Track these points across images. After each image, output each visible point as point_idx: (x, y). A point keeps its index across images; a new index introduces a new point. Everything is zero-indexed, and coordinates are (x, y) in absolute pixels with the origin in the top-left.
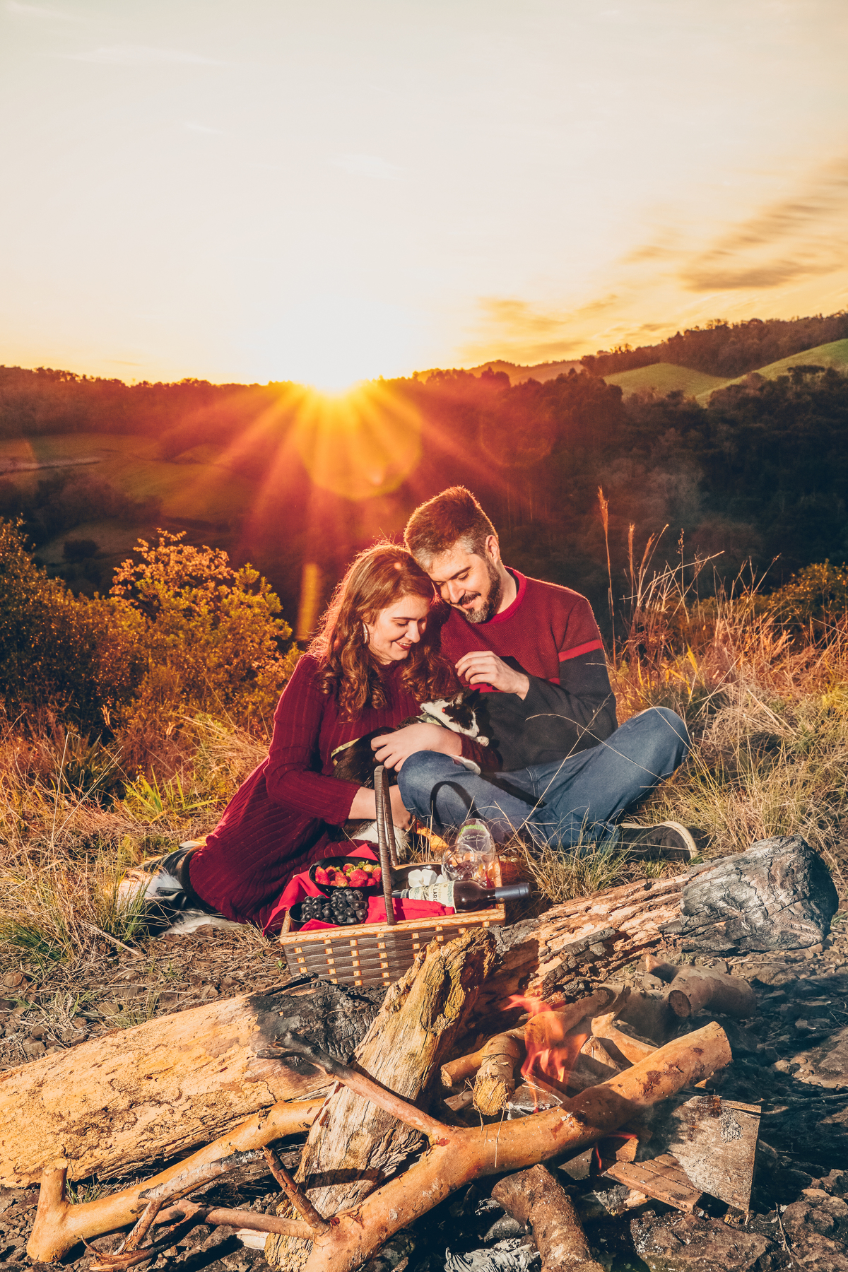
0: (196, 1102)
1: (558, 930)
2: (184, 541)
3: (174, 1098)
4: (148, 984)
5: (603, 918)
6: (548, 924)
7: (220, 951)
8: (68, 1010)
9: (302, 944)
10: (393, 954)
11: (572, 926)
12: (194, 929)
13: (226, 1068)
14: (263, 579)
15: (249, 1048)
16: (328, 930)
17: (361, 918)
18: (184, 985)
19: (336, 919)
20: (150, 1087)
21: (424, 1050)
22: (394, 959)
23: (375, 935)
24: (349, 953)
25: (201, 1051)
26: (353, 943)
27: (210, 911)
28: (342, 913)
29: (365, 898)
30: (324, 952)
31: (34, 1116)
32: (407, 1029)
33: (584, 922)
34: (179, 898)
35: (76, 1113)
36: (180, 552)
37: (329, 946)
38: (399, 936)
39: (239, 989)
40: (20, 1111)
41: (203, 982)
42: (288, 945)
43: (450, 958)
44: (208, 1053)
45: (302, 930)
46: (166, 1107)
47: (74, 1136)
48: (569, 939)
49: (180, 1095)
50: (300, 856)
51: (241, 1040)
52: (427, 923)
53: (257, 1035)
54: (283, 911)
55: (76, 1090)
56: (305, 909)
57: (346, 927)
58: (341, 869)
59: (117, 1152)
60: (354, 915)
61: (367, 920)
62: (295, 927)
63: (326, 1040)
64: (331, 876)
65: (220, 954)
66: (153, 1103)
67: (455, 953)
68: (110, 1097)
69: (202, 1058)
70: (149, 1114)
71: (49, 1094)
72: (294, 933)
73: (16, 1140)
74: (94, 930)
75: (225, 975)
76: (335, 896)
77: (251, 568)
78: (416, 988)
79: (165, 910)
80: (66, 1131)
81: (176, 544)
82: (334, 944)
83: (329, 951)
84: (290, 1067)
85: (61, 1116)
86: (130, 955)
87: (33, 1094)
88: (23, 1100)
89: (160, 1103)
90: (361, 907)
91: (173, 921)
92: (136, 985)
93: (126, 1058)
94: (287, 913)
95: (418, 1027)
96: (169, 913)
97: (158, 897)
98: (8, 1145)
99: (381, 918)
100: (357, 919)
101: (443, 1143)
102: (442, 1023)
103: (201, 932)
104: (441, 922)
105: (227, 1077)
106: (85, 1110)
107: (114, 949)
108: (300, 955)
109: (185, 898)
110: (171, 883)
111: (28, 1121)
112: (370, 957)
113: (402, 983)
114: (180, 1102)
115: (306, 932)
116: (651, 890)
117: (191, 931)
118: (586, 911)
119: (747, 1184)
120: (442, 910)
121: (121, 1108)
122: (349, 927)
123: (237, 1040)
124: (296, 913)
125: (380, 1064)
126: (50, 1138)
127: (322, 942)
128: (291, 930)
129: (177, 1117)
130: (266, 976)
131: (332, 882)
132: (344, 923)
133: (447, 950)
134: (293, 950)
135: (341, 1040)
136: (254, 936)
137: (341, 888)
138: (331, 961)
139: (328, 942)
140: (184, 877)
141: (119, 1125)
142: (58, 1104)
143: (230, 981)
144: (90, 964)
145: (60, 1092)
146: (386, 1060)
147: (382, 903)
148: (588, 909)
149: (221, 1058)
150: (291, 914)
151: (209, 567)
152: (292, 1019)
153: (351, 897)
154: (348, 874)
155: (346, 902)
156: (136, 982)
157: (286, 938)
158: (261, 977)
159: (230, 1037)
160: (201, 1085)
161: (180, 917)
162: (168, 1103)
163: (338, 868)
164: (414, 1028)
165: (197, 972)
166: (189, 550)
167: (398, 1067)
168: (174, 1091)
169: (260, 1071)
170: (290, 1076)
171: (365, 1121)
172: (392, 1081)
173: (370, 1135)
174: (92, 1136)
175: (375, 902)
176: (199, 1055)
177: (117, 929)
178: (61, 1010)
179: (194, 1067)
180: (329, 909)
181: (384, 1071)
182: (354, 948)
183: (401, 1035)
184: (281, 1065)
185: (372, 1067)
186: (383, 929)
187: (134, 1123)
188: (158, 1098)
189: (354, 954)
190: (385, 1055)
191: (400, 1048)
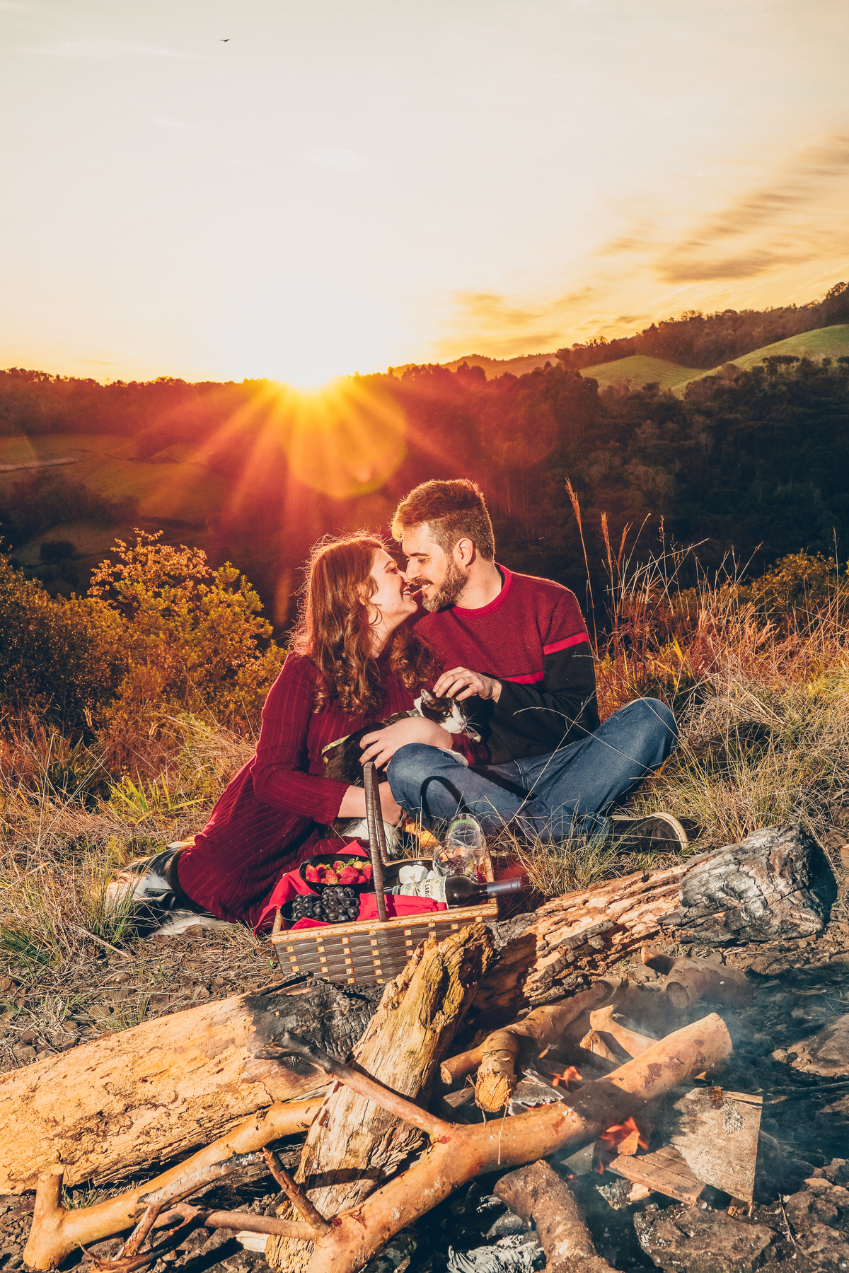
0: (192, 1105)
1: (556, 923)
2: (161, 540)
3: (170, 1101)
4: (138, 985)
5: (602, 911)
6: (546, 918)
7: (210, 951)
8: (58, 1014)
9: (293, 943)
10: (386, 950)
11: (570, 919)
12: (183, 930)
13: (222, 1069)
14: (243, 577)
15: (245, 1049)
16: (320, 928)
17: (352, 916)
18: (175, 986)
19: (327, 917)
20: (145, 1091)
21: (423, 1047)
22: (387, 956)
23: (367, 933)
24: (341, 951)
25: (196, 1053)
26: (345, 941)
27: (198, 910)
28: (333, 911)
29: (357, 895)
30: (316, 950)
31: (28, 1122)
32: (406, 1026)
33: (582, 915)
34: (168, 898)
35: (71, 1118)
36: (158, 552)
37: (321, 944)
38: (391, 933)
39: (230, 989)
40: (13, 1117)
41: (194, 983)
42: (280, 944)
43: (449, 954)
44: (203, 1054)
45: (295, 929)
46: (162, 1109)
47: (69, 1141)
48: (567, 932)
49: (176, 1097)
50: (290, 853)
51: (237, 1041)
52: (419, 919)
53: (253, 1036)
54: (274, 910)
55: (70, 1094)
56: (296, 907)
57: (337, 925)
58: (331, 866)
59: (113, 1156)
60: (345, 913)
61: (358, 919)
62: (287, 926)
63: (323, 1039)
64: (321, 874)
65: (210, 954)
66: (149, 1106)
67: (453, 950)
68: (105, 1101)
69: (198, 1059)
70: (145, 1118)
71: (41, 1100)
72: (285, 932)
73: (10, 1146)
74: (83, 932)
75: (216, 976)
76: (326, 893)
77: (231, 567)
78: (414, 985)
79: (154, 911)
80: (60, 1136)
81: (153, 543)
82: (326, 942)
83: (321, 949)
84: (286, 1067)
85: (55, 1121)
86: (119, 957)
87: (27, 1099)
88: (16, 1106)
89: (155, 1106)
90: (353, 904)
91: (162, 921)
92: (126, 987)
93: (120, 1062)
94: (278, 911)
95: (417, 1024)
96: (158, 914)
97: (147, 898)
99: (373, 915)
100: (349, 916)
101: (444, 1140)
102: (441, 1020)
103: (190, 932)
104: (434, 918)
105: (223, 1079)
106: (79, 1114)
107: (102, 952)
108: (292, 954)
109: (174, 899)
110: (159, 884)
111: (22, 1127)
112: (362, 954)
113: (400, 980)
114: (176, 1104)
115: (298, 931)
116: (649, 882)
117: (180, 932)
118: (584, 904)
119: (750, 1175)
120: (434, 906)
121: (116, 1112)
122: (340, 925)
123: (233, 1041)
124: (287, 911)
125: (379, 1062)
126: (45, 1144)
127: (314, 940)
128: (282, 929)
129: (173, 1119)
130: (257, 976)
131: (323, 880)
132: (336, 921)
133: (445, 947)
134: (284, 949)
135: (338, 1038)
136: (244, 936)
137: (332, 886)
138: (323, 960)
139: (320, 940)
140: (173, 877)
141: (114, 1129)
142: (52, 1109)
143: (222, 981)
144: (80, 967)
145: (54, 1097)
146: (386, 1058)
147: (374, 900)
148: (585, 902)
149: (217, 1059)
150: (283, 913)
151: (187, 566)
152: (288, 1018)
153: (342, 894)
154: (338, 872)
155: (338, 899)
156: (126, 984)
157: (278, 937)
158: (253, 976)
159: (226, 1037)
160: (197, 1087)
161: (169, 917)
162: (165, 1106)
163: (328, 866)
164: (413, 1025)
165: (188, 972)
166: (166, 549)
167: (397, 1065)
168: (170, 1094)
169: (256, 1072)
170: (287, 1076)
171: (365, 1120)
172: (392, 1079)
173: (370, 1134)
174: (87, 1141)
175: (366, 899)
176: (194, 1057)
177: (106, 931)
178: (51, 1013)
179: (189, 1069)
180: (321, 907)
181: (383, 1069)
182: (347, 946)
183: (400, 1033)
184: (278, 1065)
185: (372, 1066)
186: (375, 926)
187: (130, 1127)
188: (153, 1101)
189: (347, 951)
190: (384, 1053)
191: (399, 1046)
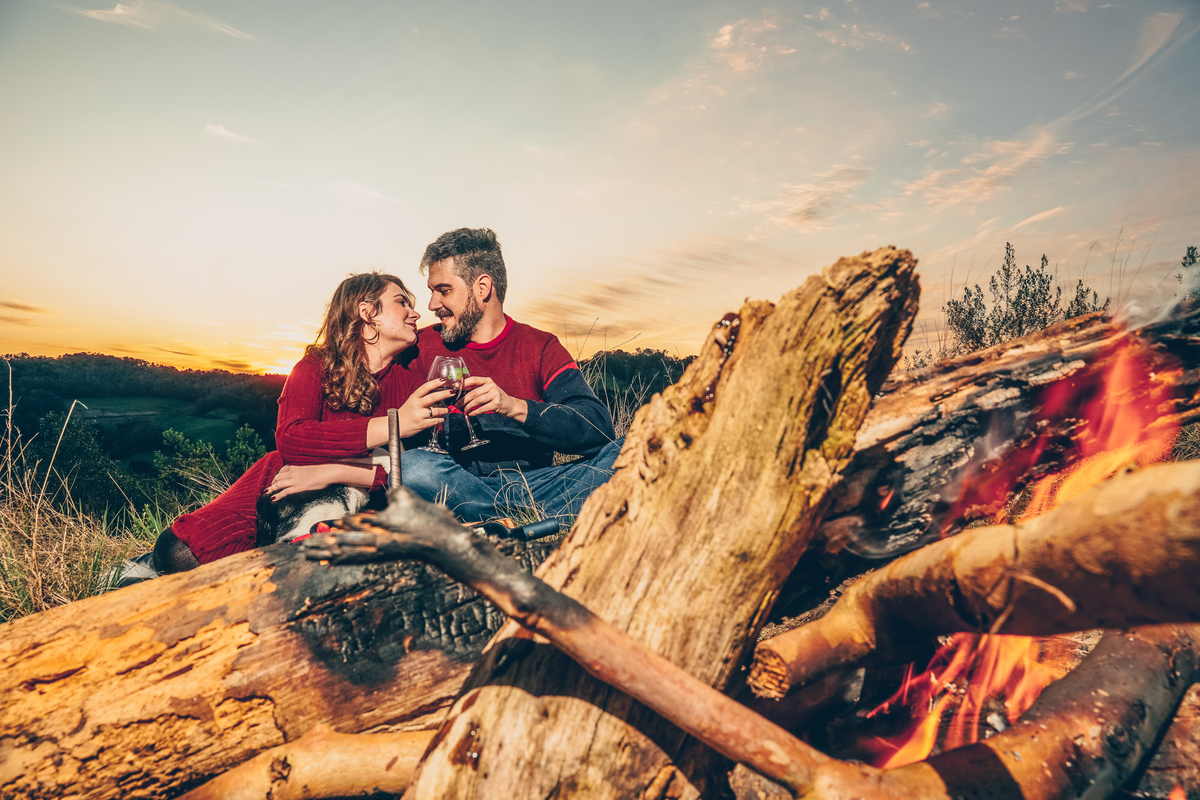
0: (112, 741)
3: (67, 729)
13: (190, 668)
15: (245, 627)
20: (23, 709)
25: (143, 634)
32: (734, 482)
44: (157, 636)
46: (47, 748)
49: (83, 722)
51: (232, 613)
53: (266, 601)
66: (23, 739)
67: (861, 286)
69: (143, 647)
70: (10, 765)
84: (330, 666)
89: (34, 740)
95: (770, 474)
105: (188, 686)
113: (675, 397)
114: (78, 738)
123: (222, 611)
125: (641, 587)
129: (68, 773)
146: (664, 572)
149: (181, 647)
160: (129, 704)
162: (53, 740)
164: (754, 476)
167: (698, 593)
168: (71, 714)
169: (261, 674)
170: (326, 686)
171: (597, 747)
172: (681, 630)
173: (608, 786)
176: (136, 642)
179: (123, 665)
181: (655, 604)
183: (712, 503)
184: (311, 661)
185: (619, 597)
188: (34, 729)
190: (658, 561)
191: (707, 538)
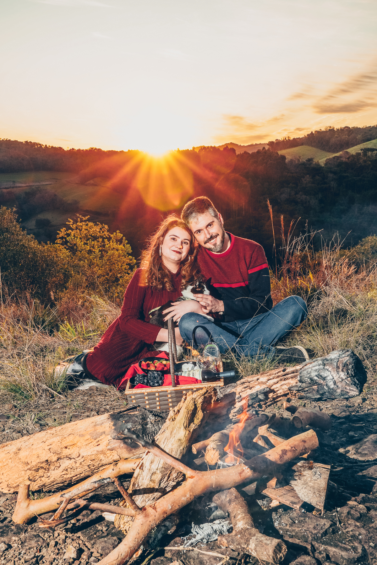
0: (86, 459)
1: (245, 388)
2: (89, 220)
3: (77, 457)
4: (67, 410)
5: (264, 383)
6: (240, 385)
7: (99, 397)
8: (32, 420)
9: (134, 394)
10: (174, 399)
11: (251, 386)
12: (88, 388)
13: (99, 444)
14: (124, 238)
15: (109, 436)
16: (146, 388)
17: (160, 384)
18: (83, 411)
19: (150, 384)
20: (66, 452)
21: (185, 438)
22: (175, 402)
23: (167, 391)
24: (155, 399)
25: (88, 437)
26: (157, 394)
27: (95, 379)
28: (152, 381)
29: (163, 375)
30: (144, 398)
31: (16, 463)
32: (178, 429)
33: (256, 385)
34: (82, 374)
35: (34, 462)
36: (87, 225)
37: (147, 395)
38: (177, 392)
40: (10, 461)
41: (91, 410)
42: (129, 395)
43: (197, 399)
44: (92, 438)
45: (135, 388)
46: (73, 460)
47: (33, 472)
48: (249, 392)
49: (79, 455)
50: (135, 357)
51: (106, 433)
52: (189, 387)
53: (113, 431)
54: (127, 380)
55: (34, 452)
56: (136, 379)
57: (154, 388)
58: (153, 363)
59: (52, 479)
60: (158, 382)
61: (163, 385)
62: (132, 387)
63: (143, 433)
64: (148, 365)
65: (99, 398)
66: (68, 458)
67: (199, 397)
68: (49, 455)
69: (89, 440)
70: (66, 463)
71: (22, 454)
72: (131, 389)
73: (8, 473)
74: (44, 387)
75: (101, 407)
76: (149, 374)
77: (119, 233)
78: (182, 411)
79: (75, 379)
80: (30, 469)
81: (85, 221)
82: (149, 394)
83: (146, 398)
84: (127, 445)
85: (28, 463)
86: (60, 398)
87: (16, 453)
88: (11, 456)
89: (70, 459)
90: (161, 379)
91: (79, 383)
92: (62, 410)
93: (56, 439)
94: (129, 381)
95: (183, 428)
96: (77, 380)
97: (73, 373)
98: (5, 475)
99: (169, 384)
100: (159, 384)
101: (192, 477)
102: (193, 427)
103: (91, 389)
104: (196, 386)
105: (100, 448)
106: (38, 461)
107: (53, 395)
108: (134, 399)
109: (84, 374)
110: (78, 367)
111: (13, 465)
112: (164, 401)
113: (176, 409)
114: (79, 458)
115: (137, 389)
116: (286, 372)
117: (86, 388)
118: (257, 380)
119: (323, 498)
120: (196, 381)
121: (54, 460)
122: (155, 387)
123: (104, 433)
124: (132, 381)
125: (165, 443)
126: (23, 472)
127: (144, 393)
128: (130, 388)
129: (78, 465)
130: (119, 408)
131: (149, 368)
132: (153, 386)
133: (196, 395)
134: (130, 397)
135: (149, 433)
136: (113, 391)
137: (152, 371)
138: (147, 402)
139: (146, 394)
140: (84, 365)
141: (52, 467)
142: (26, 458)
143: (103, 410)
144: (42, 401)
145: (27, 453)
146: (169, 441)
147: (170, 377)
149: (97, 440)
150: (130, 382)
151: (99, 232)
152: (128, 424)
153: (156, 374)
154: (156, 365)
155: (154, 376)
157: (128, 391)
158: (117, 408)
159: (101, 431)
160: (88, 451)
161: (82, 382)
162: (74, 459)
163: (151, 362)
164: (180, 428)
165: (89, 406)
166: (91, 224)
167: (173, 445)
168: (77, 454)
169: (114, 446)
170: (127, 448)
171: (159, 468)
172: (171, 451)
173: (160, 473)
174: (41, 472)
175: (167, 377)
177: (55, 387)
178: (29, 420)
179: (85, 444)
180: (147, 380)
181: (167, 446)
182: (158, 397)
183: (175, 431)
184: (123, 443)
185: (162, 445)
186: (170, 389)
187: (59, 467)
188: (70, 456)
189: (157, 399)
190: (168, 439)
191: (174, 437)
